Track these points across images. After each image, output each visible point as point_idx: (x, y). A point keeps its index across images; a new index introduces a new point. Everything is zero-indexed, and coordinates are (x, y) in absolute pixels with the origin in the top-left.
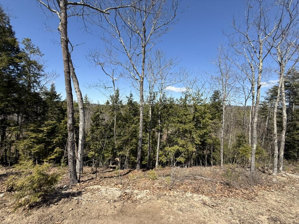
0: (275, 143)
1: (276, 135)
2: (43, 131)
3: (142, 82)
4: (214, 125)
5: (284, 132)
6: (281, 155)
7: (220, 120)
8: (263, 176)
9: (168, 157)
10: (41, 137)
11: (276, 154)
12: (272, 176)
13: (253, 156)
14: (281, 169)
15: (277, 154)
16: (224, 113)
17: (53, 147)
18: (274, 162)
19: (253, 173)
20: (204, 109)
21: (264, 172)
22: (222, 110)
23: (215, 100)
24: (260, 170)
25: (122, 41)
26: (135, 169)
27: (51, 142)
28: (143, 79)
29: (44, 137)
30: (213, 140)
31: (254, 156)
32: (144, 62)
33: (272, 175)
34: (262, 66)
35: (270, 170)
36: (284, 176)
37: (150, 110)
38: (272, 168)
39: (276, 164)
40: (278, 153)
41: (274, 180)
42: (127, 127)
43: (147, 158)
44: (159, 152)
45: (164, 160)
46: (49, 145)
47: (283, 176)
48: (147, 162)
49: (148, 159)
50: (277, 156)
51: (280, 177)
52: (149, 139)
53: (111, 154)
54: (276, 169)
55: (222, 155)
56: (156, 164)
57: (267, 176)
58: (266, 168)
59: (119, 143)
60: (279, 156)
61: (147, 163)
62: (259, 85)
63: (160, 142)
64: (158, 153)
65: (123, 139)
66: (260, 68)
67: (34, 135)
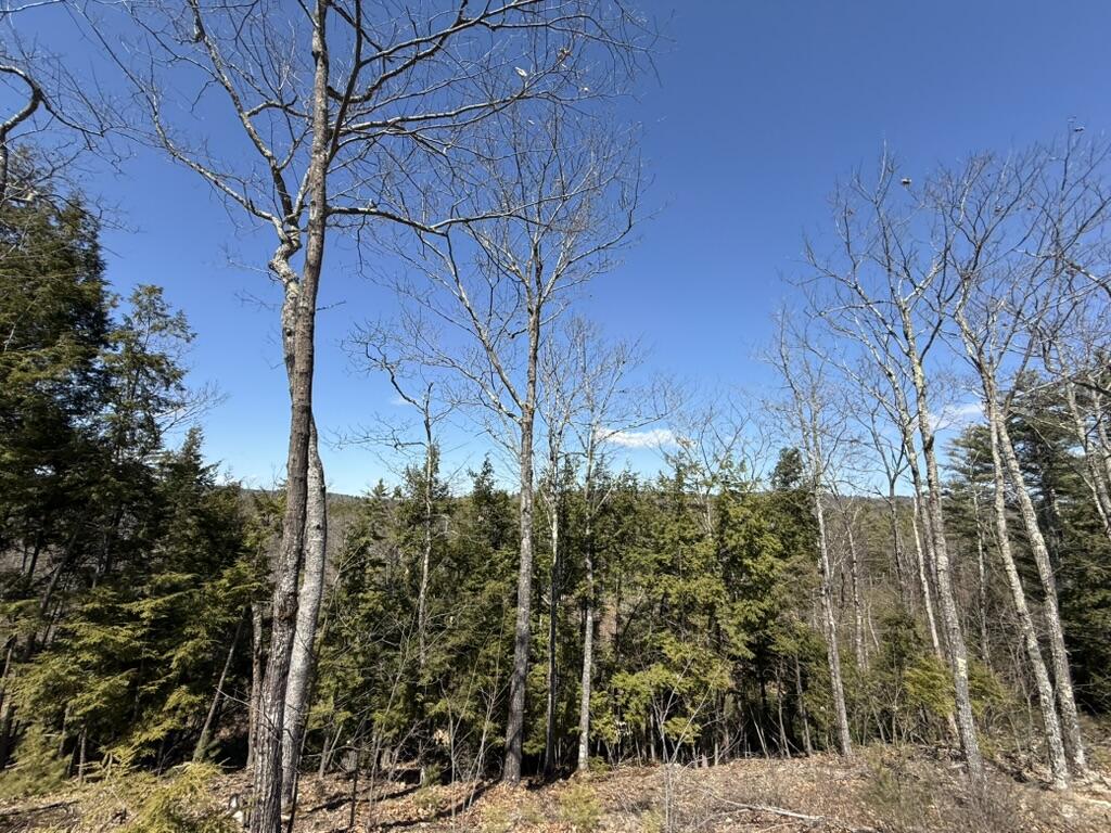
0: (1031, 650)
1: (1027, 617)
2: (134, 617)
3: (529, 425)
4: (795, 578)
5: (1052, 603)
6: (1064, 700)
7: (814, 560)
8: (1020, 795)
9: (627, 717)
10: (125, 644)
11: (1046, 697)
12: (1054, 795)
13: (962, 707)
14: (1080, 759)
15: (1050, 695)
16: (822, 531)
17: (163, 686)
18: (1048, 730)
19: (979, 783)
21: (1021, 779)
22: (814, 521)
23: (785, 482)
24: (1002, 769)
25: (464, 296)
26: (501, 779)
27: (158, 663)
28: (532, 413)
29: (138, 644)
30: (801, 640)
31: (967, 707)
32: (535, 358)
33: (1055, 791)
34: (923, 379)
35: (1042, 768)
36: (1102, 794)
37: (555, 524)
38: (1047, 757)
39: (1056, 738)
40: (1050, 690)
41: (1068, 812)
42: (469, 593)
43: (544, 723)
44: (591, 697)
45: (613, 733)
46: (150, 676)
47: (1096, 794)
48: (542, 746)
49: (548, 730)
50: (1052, 704)
51: (1086, 798)
52: (552, 643)
53: (401, 711)
54: (1061, 761)
55: (841, 705)
56: (582, 755)
57: (1038, 795)
58: (1023, 756)
59: (437, 660)
60: (1058, 705)
61: (544, 750)
62: (927, 439)
63: (596, 652)
64: (586, 701)
65: (452, 641)
66: (920, 383)
67: (96, 635)
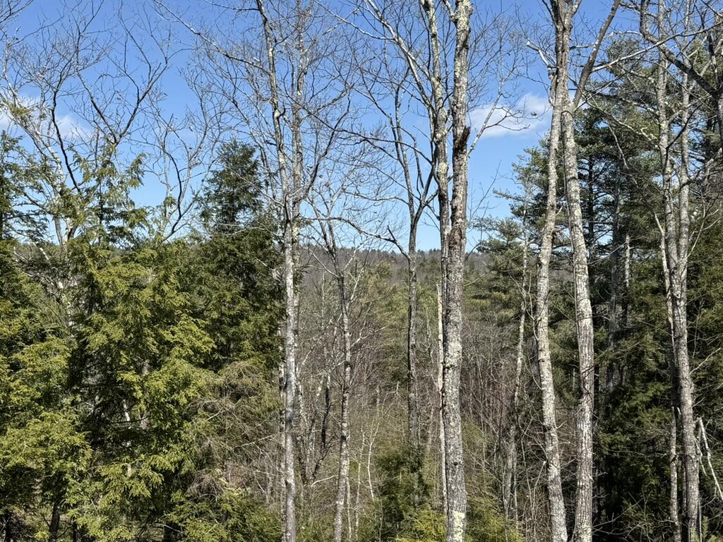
0: (552, 482)
1: (554, 432)
4: (231, 405)
16: (290, 311)
20: (157, 289)
22: (278, 292)
23: (229, 214)
62: (460, 131)
